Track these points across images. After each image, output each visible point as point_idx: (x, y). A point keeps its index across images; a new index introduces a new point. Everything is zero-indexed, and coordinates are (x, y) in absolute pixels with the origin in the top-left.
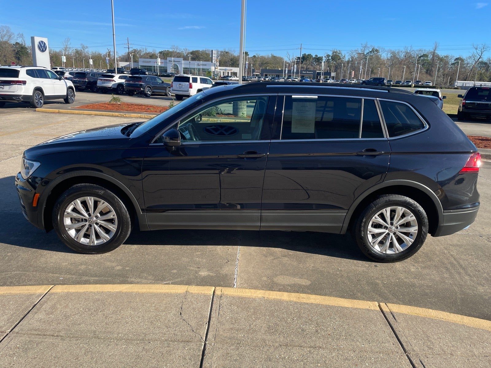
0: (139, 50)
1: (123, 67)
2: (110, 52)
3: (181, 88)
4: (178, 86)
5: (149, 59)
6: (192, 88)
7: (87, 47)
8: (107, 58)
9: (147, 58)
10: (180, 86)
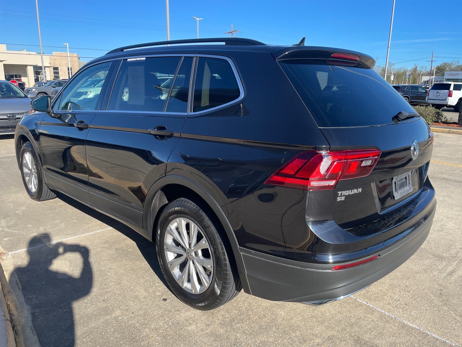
0: (450, 63)
1: (426, 81)
2: (416, 67)
3: (439, 96)
4: (435, 94)
5: (460, 72)
6: (451, 97)
7: (394, 64)
8: (407, 73)
9: (458, 71)
10: (437, 94)
